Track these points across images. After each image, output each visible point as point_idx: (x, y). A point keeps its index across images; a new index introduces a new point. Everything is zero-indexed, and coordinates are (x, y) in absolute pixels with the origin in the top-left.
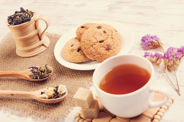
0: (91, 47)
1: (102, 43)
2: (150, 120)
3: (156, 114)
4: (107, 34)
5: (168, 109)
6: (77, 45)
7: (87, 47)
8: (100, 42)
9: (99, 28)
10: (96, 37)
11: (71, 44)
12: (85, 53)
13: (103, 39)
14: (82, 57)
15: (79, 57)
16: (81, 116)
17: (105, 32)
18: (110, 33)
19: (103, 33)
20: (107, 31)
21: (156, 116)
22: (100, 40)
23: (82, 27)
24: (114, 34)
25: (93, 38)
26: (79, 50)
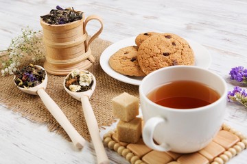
0: (151, 59)
1: (167, 57)
2: (207, 162)
3: (218, 156)
4: (177, 47)
5: (236, 155)
6: (133, 53)
7: (146, 56)
8: (165, 54)
9: (168, 37)
10: (160, 46)
11: (125, 51)
12: (141, 64)
13: (170, 52)
14: (135, 69)
15: (132, 68)
16: (113, 137)
17: (174, 44)
18: (181, 47)
19: (171, 44)
20: (177, 43)
21: (218, 159)
22: (165, 52)
23: (146, 34)
24: (186, 49)
25: (156, 47)
26: (134, 60)
